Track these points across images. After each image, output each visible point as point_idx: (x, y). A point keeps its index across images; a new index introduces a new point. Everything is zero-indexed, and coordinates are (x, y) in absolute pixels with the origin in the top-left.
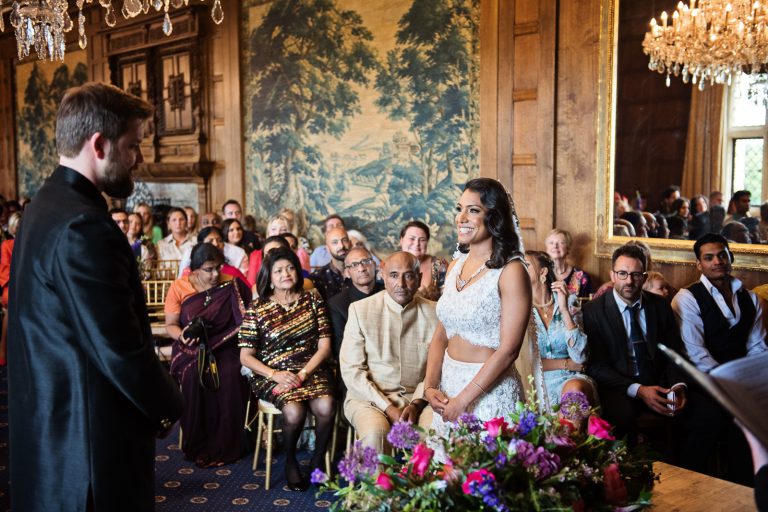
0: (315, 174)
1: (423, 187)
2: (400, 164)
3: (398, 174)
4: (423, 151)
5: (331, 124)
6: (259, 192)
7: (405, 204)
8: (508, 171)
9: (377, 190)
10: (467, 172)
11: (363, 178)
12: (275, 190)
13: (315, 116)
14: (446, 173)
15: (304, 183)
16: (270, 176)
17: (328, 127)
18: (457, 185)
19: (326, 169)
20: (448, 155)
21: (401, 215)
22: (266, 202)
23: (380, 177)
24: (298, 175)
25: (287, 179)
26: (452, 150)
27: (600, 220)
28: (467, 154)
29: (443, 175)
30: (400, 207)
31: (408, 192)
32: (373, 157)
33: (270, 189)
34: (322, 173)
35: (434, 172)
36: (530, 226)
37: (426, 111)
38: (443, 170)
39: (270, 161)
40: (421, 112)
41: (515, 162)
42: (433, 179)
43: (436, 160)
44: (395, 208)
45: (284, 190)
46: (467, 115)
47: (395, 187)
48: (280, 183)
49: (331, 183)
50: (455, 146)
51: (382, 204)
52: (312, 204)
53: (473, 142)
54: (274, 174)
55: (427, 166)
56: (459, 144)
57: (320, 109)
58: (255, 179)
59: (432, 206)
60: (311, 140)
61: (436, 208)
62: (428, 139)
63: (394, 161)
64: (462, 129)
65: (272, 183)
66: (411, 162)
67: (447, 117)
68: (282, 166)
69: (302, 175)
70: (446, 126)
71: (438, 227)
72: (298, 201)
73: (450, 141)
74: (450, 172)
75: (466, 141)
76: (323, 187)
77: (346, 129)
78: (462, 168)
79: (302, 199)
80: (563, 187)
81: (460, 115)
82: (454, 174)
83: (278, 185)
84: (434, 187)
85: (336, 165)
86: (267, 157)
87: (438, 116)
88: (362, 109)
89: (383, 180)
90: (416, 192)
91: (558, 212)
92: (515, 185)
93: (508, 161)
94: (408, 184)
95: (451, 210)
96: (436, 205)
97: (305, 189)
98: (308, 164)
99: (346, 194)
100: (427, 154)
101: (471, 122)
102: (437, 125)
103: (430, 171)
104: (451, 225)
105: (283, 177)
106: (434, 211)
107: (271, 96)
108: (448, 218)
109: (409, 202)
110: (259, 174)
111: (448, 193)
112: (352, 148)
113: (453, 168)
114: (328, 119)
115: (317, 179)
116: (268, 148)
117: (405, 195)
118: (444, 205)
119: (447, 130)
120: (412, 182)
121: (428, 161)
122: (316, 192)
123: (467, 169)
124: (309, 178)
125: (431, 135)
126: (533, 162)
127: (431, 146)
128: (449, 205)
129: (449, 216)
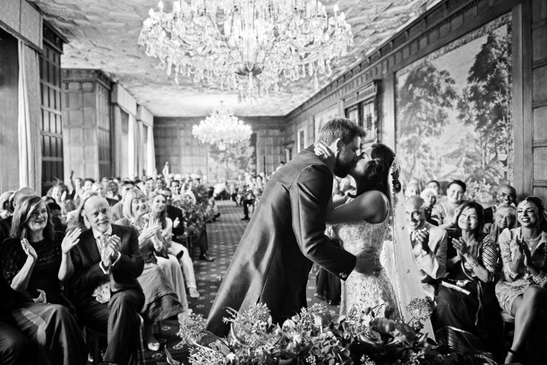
0: (427, 158)
1: (482, 163)
2: (470, 150)
3: (468, 156)
4: (482, 142)
5: (435, 131)
7: (472, 173)
8: (530, 151)
9: (458, 166)
10: (506, 153)
11: (450, 159)
12: (410, 168)
13: (427, 127)
14: (495, 154)
15: (423, 164)
16: (407, 161)
17: (433, 133)
18: (501, 161)
19: (433, 156)
20: (496, 144)
21: (470, 179)
22: (406, 174)
23: (459, 158)
25: (415, 162)
26: (497, 140)
28: (506, 142)
29: (493, 156)
30: (470, 175)
31: (474, 166)
32: (456, 147)
34: (431, 158)
35: (488, 154)
36: (544, 185)
37: (483, 120)
38: (493, 153)
40: (481, 120)
41: (534, 146)
42: (487, 158)
43: (489, 147)
44: (467, 175)
45: (413, 168)
46: (506, 120)
47: (467, 164)
49: (435, 163)
50: (499, 138)
51: (460, 174)
52: (426, 174)
53: (510, 135)
55: (484, 151)
56: (501, 137)
57: (430, 124)
59: (487, 174)
60: (425, 140)
61: (489, 175)
62: (485, 135)
63: (466, 149)
64: (503, 128)
65: (408, 164)
66: (476, 149)
67: (495, 122)
68: (413, 155)
69: (421, 159)
70: (494, 127)
72: (419, 173)
73: (497, 136)
74: (497, 154)
75: (506, 135)
76: (431, 165)
77: (442, 133)
78: (504, 151)
79: (422, 172)
81: (502, 120)
82: (499, 155)
83: (411, 165)
84: (488, 163)
85: (437, 153)
86: (406, 150)
87: (490, 122)
88: (450, 122)
89: (461, 160)
90: (478, 166)
92: (534, 160)
93: (530, 145)
94: (474, 162)
95: (497, 176)
96: (489, 173)
97: (423, 166)
98: (424, 153)
99: (442, 169)
100: (484, 144)
101: (509, 123)
102: (490, 127)
103: (486, 154)
104: (497, 185)
106: (488, 177)
107: (408, 120)
108: (495, 181)
109: (475, 172)
111: (496, 166)
112: (446, 143)
113: (498, 151)
114: (433, 129)
115: (429, 161)
116: (407, 146)
117: (472, 168)
118: (493, 173)
119: (495, 130)
120: (476, 160)
121: (485, 148)
122: (428, 168)
123: (506, 151)
124: (424, 161)
125: (486, 132)
127: (486, 140)
128: (496, 173)
129: (497, 180)
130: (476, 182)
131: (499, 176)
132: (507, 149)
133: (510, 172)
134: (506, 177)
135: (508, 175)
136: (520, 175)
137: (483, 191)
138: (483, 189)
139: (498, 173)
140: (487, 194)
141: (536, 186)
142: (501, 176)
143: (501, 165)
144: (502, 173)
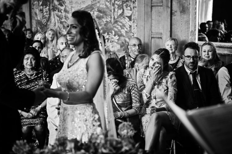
0: (62, 11)
1: (111, 18)
2: (101, 6)
3: (99, 11)
6: (38, 20)
7: (103, 26)
8: (150, 10)
10: (131, 10)
12: (45, 19)
14: (122, 10)
15: (58, 16)
16: (43, 12)
18: (127, 16)
19: (67, 9)
20: (122, 2)
22: (41, 25)
23: (92, 13)
24: (55, 12)
25: (50, 14)
27: (192, 33)
29: (120, 12)
31: (104, 20)
32: (89, 3)
33: (42, 19)
34: (66, 11)
35: (116, 10)
36: (160, 37)
38: (120, 9)
39: (42, 5)
41: (153, 5)
42: (116, 13)
43: (117, 4)
45: (49, 19)
47: (98, 17)
48: (47, 16)
52: (61, 26)
54: (44, 11)
55: (113, 7)
58: (36, 14)
59: (115, 27)
61: (117, 28)
63: (98, 5)
65: (43, 16)
66: (106, 5)
68: (48, 7)
69: (57, 12)
71: (118, 37)
72: (55, 25)
74: (123, 10)
76: (66, 18)
78: (129, 8)
80: (175, 17)
82: (125, 11)
83: (46, 17)
84: (116, 17)
85: (72, 7)
86: (41, 3)
90: (108, 20)
91: (173, 30)
92: (153, 16)
93: (150, 5)
94: (105, 16)
95: (124, 29)
96: (117, 26)
97: (58, 19)
98: (59, 6)
103: (114, 9)
104: (124, 36)
105: (48, 13)
106: (116, 30)
108: (122, 33)
109: (105, 25)
110: (37, 11)
111: (122, 20)
113: (125, 8)
115: (64, 14)
117: (103, 21)
118: (121, 26)
120: (106, 15)
121: (113, 5)
122: (63, 20)
123: (131, 8)
126: (161, 5)
128: (123, 26)
129: (123, 32)
130: (106, 34)
131: (125, 29)
132: (132, 6)
133: (134, 25)
134: (130, 30)
135: (132, 28)
136: (142, 28)
137: (113, 41)
138: (113, 40)
139: (125, 26)
140: (115, 44)
141: (154, 38)
142: (126, 28)
143: (127, 19)
144: (128, 26)
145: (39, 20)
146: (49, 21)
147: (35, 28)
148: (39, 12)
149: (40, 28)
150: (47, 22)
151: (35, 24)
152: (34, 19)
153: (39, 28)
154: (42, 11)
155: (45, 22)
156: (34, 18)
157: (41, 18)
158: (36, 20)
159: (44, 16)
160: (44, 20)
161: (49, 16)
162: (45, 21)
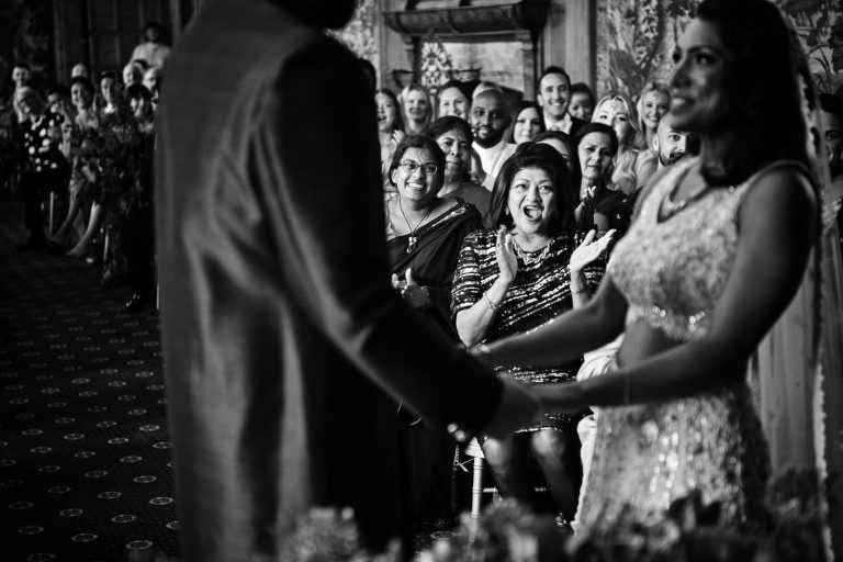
6: (618, 52)
12: (643, 48)
16: (635, 23)
24: (679, 17)
25: (661, 28)
33: (634, 47)
45: (657, 47)
48: (650, 35)
54: (641, 18)
58: (612, 29)
69: (685, 19)
83: (647, 38)
89: (823, 21)
105: (654, 24)
110: (617, 19)
145: (623, 52)
146: (657, 56)
147: (609, 84)
148: (623, 22)
149: (625, 83)
150: (651, 59)
151: (608, 66)
152: (605, 49)
153: (620, 83)
154: (633, 19)
155: (644, 60)
156: (606, 42)
157: (630, 44)
158: (611, 52)
159: (641, 33)
160: (641, 53)
161: (656, 34)
162: (642, 56)
